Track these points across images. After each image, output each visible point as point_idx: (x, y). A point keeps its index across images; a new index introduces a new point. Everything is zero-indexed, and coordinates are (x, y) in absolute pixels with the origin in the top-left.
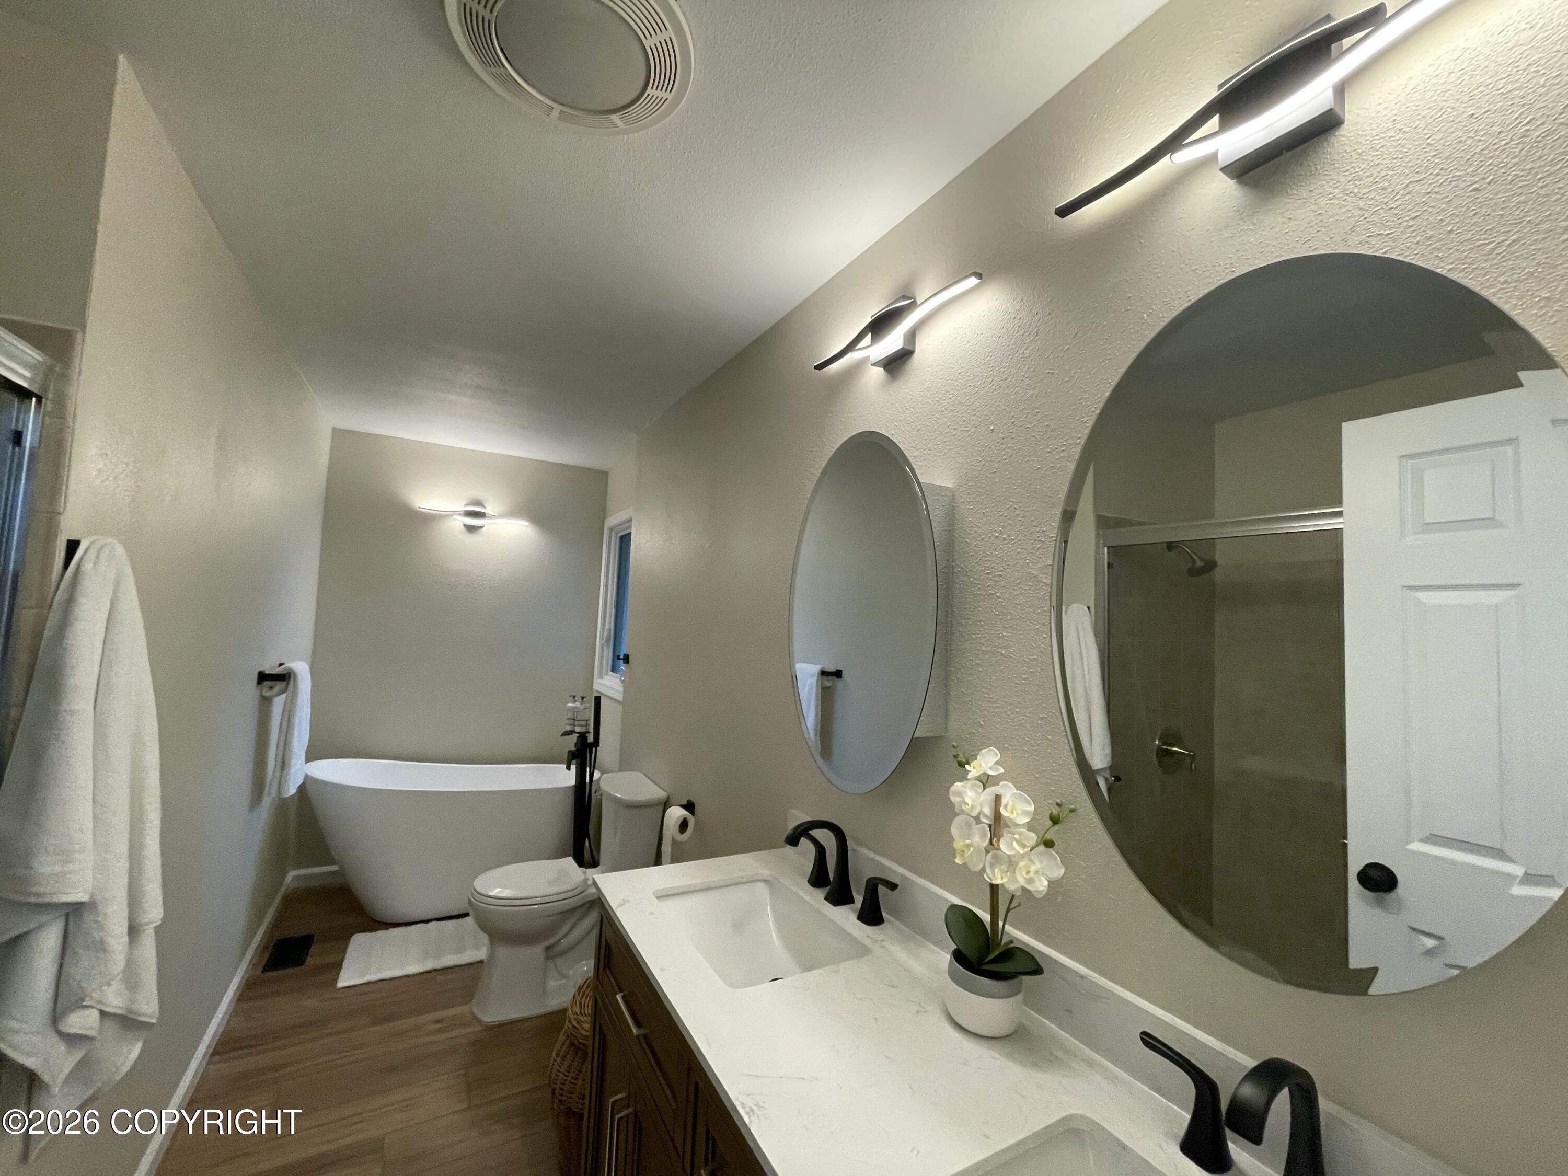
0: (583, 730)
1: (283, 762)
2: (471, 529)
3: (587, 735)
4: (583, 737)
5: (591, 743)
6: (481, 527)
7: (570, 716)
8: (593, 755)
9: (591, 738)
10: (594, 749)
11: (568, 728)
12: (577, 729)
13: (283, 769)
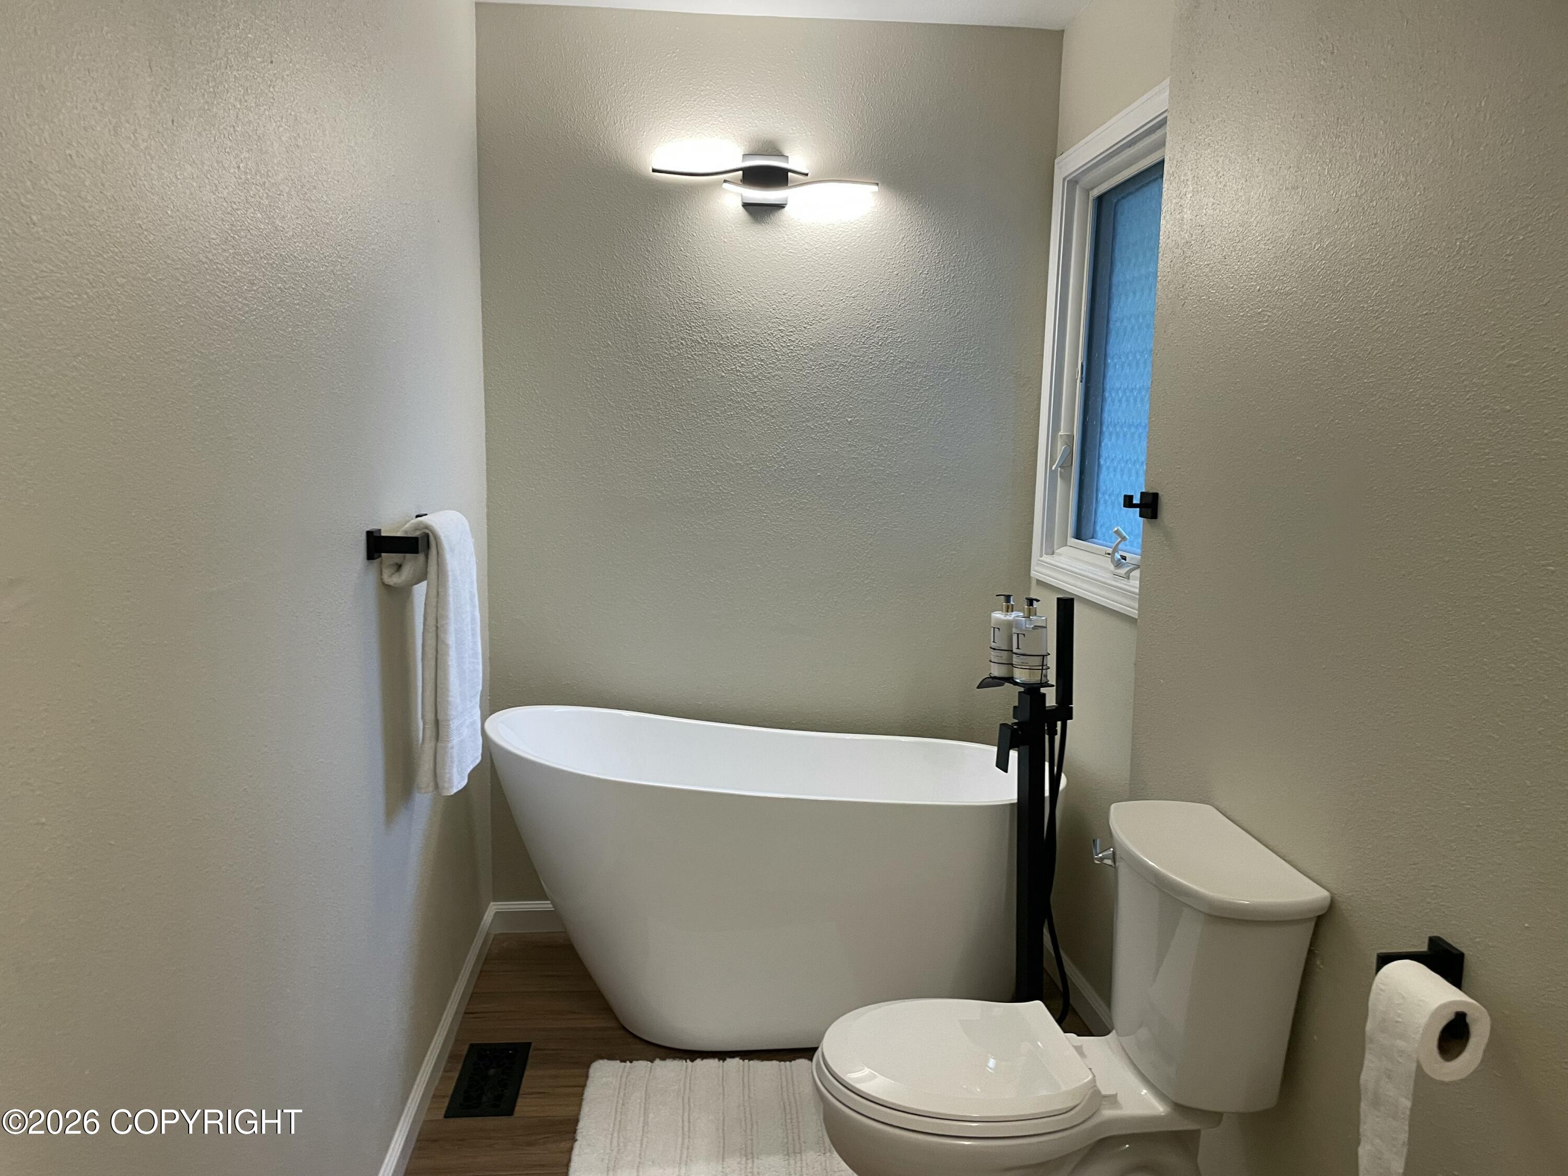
0: (1036, 678)
1: (437, 722)
2: (757, 211)
3: (1043, 690)
4: (1032, 692)
5: (1053, 711)
6: (780, 206)
7: (1001, 643)
8: (1057, 738)
9: (1051, 699)
10: (1059, 723)
11: (997, 671)
12: (1021, 676)
13: (437, 737)
